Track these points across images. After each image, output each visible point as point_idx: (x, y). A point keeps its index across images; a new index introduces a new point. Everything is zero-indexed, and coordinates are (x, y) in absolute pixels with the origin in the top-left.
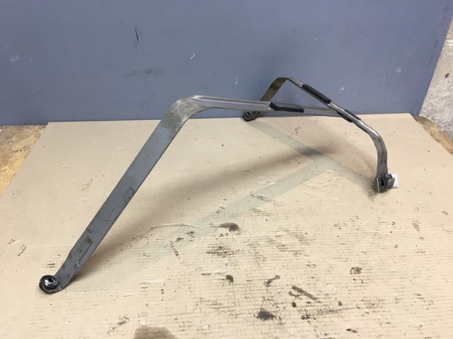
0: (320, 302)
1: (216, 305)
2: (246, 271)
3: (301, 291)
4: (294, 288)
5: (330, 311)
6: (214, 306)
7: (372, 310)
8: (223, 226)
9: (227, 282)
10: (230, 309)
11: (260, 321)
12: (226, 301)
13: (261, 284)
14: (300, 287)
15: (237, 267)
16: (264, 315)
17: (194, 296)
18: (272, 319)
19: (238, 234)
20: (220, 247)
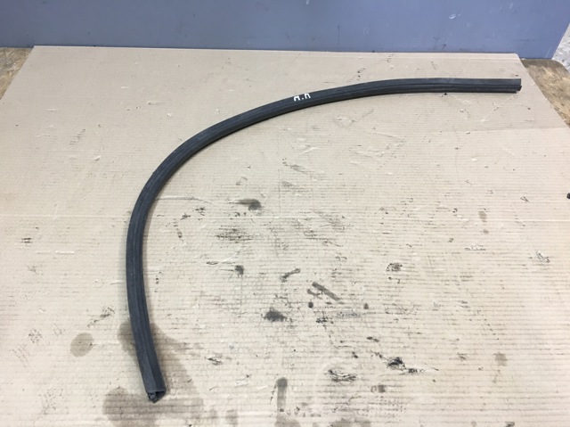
0: (342, 303)
1: (218, 301)
2: (261, 261)
3: (322, 289)
4: (315, 285)
5: (353, 315)
6: (215, 302)
7: (403, 316)
8: (243, 203)
9: (235, 274)
10: (234, 307)
11: (267, 323)
12: (231, 297)
13: (275, 279)
14: (322, 284)
15: (251, 256)
16: (273, 316)
17: (193, 289)
18: (282, 320)
19: (260, 214)
20: (234, 230)
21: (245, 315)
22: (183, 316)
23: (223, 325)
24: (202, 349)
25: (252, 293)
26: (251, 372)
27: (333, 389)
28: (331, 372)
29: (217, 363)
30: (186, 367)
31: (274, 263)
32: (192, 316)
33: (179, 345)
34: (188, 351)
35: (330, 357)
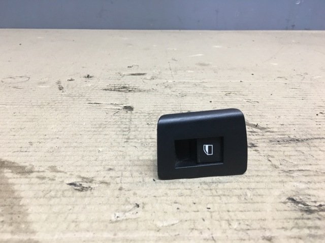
21: (136, 140)
22: (42, 140)
23: (101, 149)
24: (60, 172)
25: (145, 123)
26: (146, 200)
27: (310, 223)
28: (293, 200)
29: (83, 189)
30: (22, 194)
31: (171, 104)
32: (54, 141)
33: (23, 168)
34: (34, 175)
35: (282, 182)
